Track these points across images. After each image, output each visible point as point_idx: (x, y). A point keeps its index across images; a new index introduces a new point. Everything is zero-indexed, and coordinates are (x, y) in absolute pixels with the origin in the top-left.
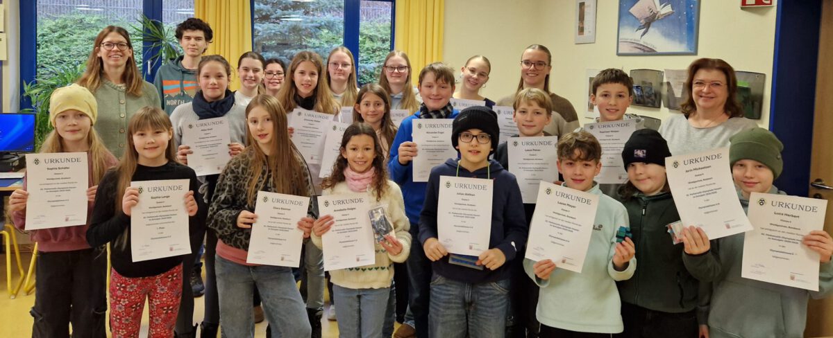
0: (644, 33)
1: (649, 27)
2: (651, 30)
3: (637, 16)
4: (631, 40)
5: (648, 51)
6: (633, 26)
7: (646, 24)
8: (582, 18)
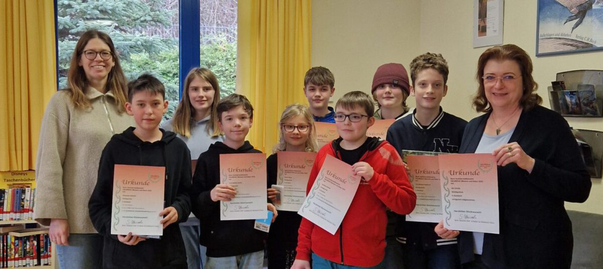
0: (577, 25)
1: (583, 16)
2: (587, 19)
3: (565, 4)
4: (558, 35)
5: (583, 47)
6: (561, 17)
7: (579, 13)
8: (483, 15)
